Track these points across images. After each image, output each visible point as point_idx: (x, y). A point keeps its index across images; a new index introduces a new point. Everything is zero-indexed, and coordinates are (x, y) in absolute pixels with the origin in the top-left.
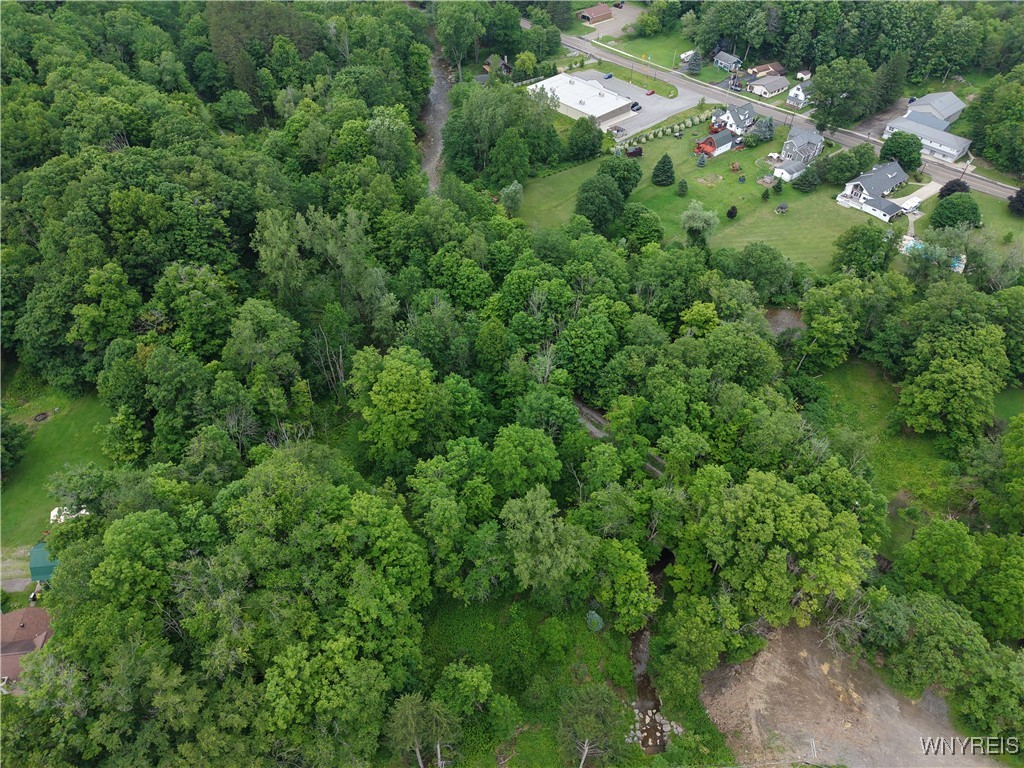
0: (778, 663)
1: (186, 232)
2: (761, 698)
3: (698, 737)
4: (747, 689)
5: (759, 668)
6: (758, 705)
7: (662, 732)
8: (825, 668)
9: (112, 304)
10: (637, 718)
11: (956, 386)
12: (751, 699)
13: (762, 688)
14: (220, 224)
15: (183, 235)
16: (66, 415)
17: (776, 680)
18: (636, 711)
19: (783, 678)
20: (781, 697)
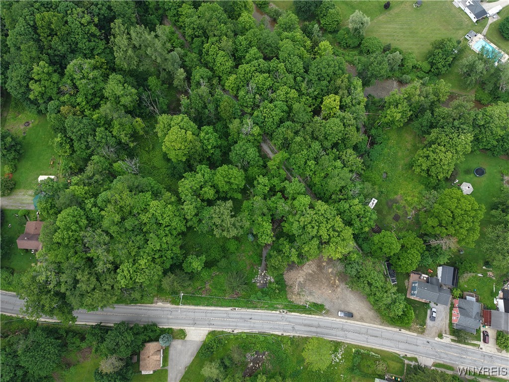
0: (313, 266)
1: (77, 36)
2: (303, 277)
3: (277, 286)
4: (299, 273)
5: (306, 266)
6: (301, 280)
7: (267, 279)
8: (330, 270)
9: (47, 84)
10: (259, 273)
11: (436, 162)
12: (299, 277)
13: (305, 273)
14: (93, 29)
15: (75, 38)
16: (37, 124)
17: (311, 272)
18: (259, 271)
19: (313, 271)
20: (310, 278)
